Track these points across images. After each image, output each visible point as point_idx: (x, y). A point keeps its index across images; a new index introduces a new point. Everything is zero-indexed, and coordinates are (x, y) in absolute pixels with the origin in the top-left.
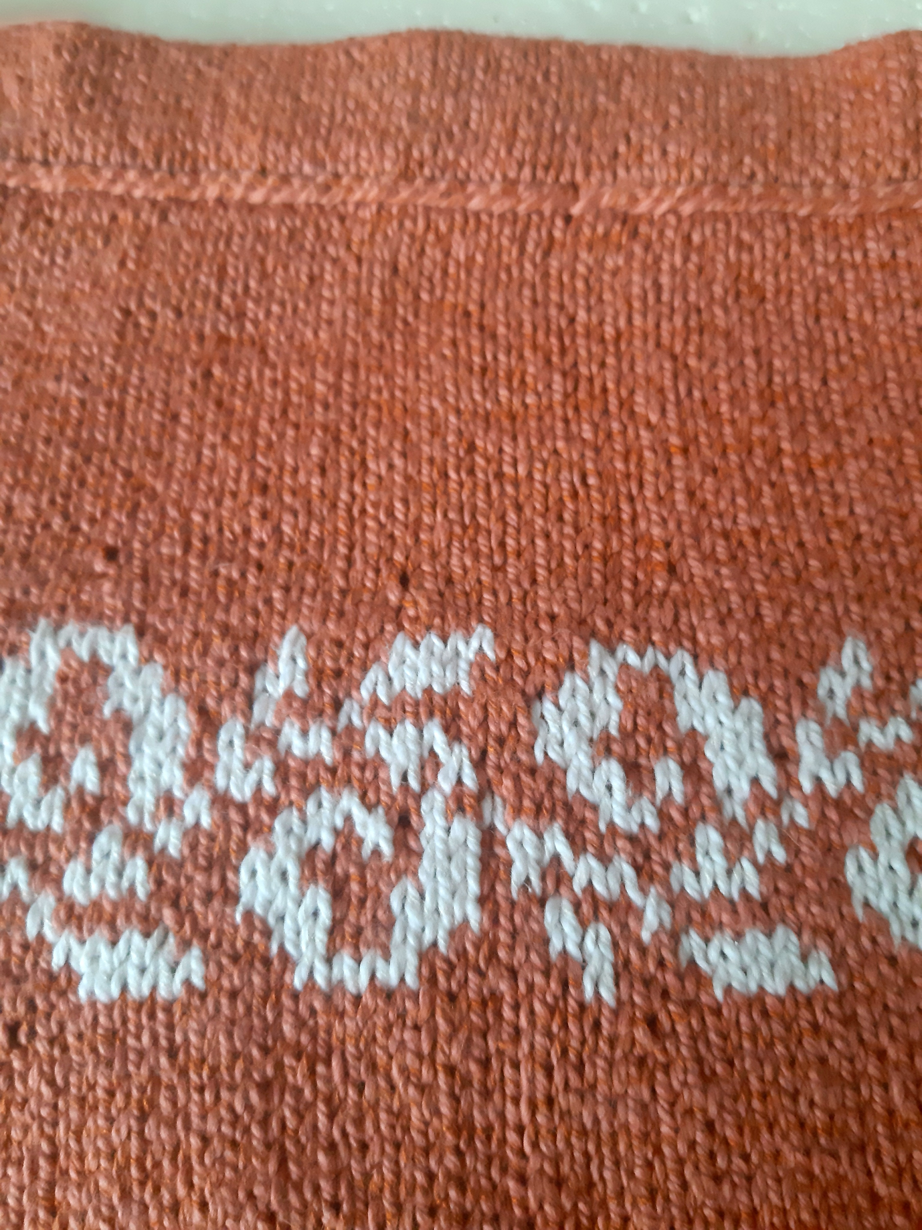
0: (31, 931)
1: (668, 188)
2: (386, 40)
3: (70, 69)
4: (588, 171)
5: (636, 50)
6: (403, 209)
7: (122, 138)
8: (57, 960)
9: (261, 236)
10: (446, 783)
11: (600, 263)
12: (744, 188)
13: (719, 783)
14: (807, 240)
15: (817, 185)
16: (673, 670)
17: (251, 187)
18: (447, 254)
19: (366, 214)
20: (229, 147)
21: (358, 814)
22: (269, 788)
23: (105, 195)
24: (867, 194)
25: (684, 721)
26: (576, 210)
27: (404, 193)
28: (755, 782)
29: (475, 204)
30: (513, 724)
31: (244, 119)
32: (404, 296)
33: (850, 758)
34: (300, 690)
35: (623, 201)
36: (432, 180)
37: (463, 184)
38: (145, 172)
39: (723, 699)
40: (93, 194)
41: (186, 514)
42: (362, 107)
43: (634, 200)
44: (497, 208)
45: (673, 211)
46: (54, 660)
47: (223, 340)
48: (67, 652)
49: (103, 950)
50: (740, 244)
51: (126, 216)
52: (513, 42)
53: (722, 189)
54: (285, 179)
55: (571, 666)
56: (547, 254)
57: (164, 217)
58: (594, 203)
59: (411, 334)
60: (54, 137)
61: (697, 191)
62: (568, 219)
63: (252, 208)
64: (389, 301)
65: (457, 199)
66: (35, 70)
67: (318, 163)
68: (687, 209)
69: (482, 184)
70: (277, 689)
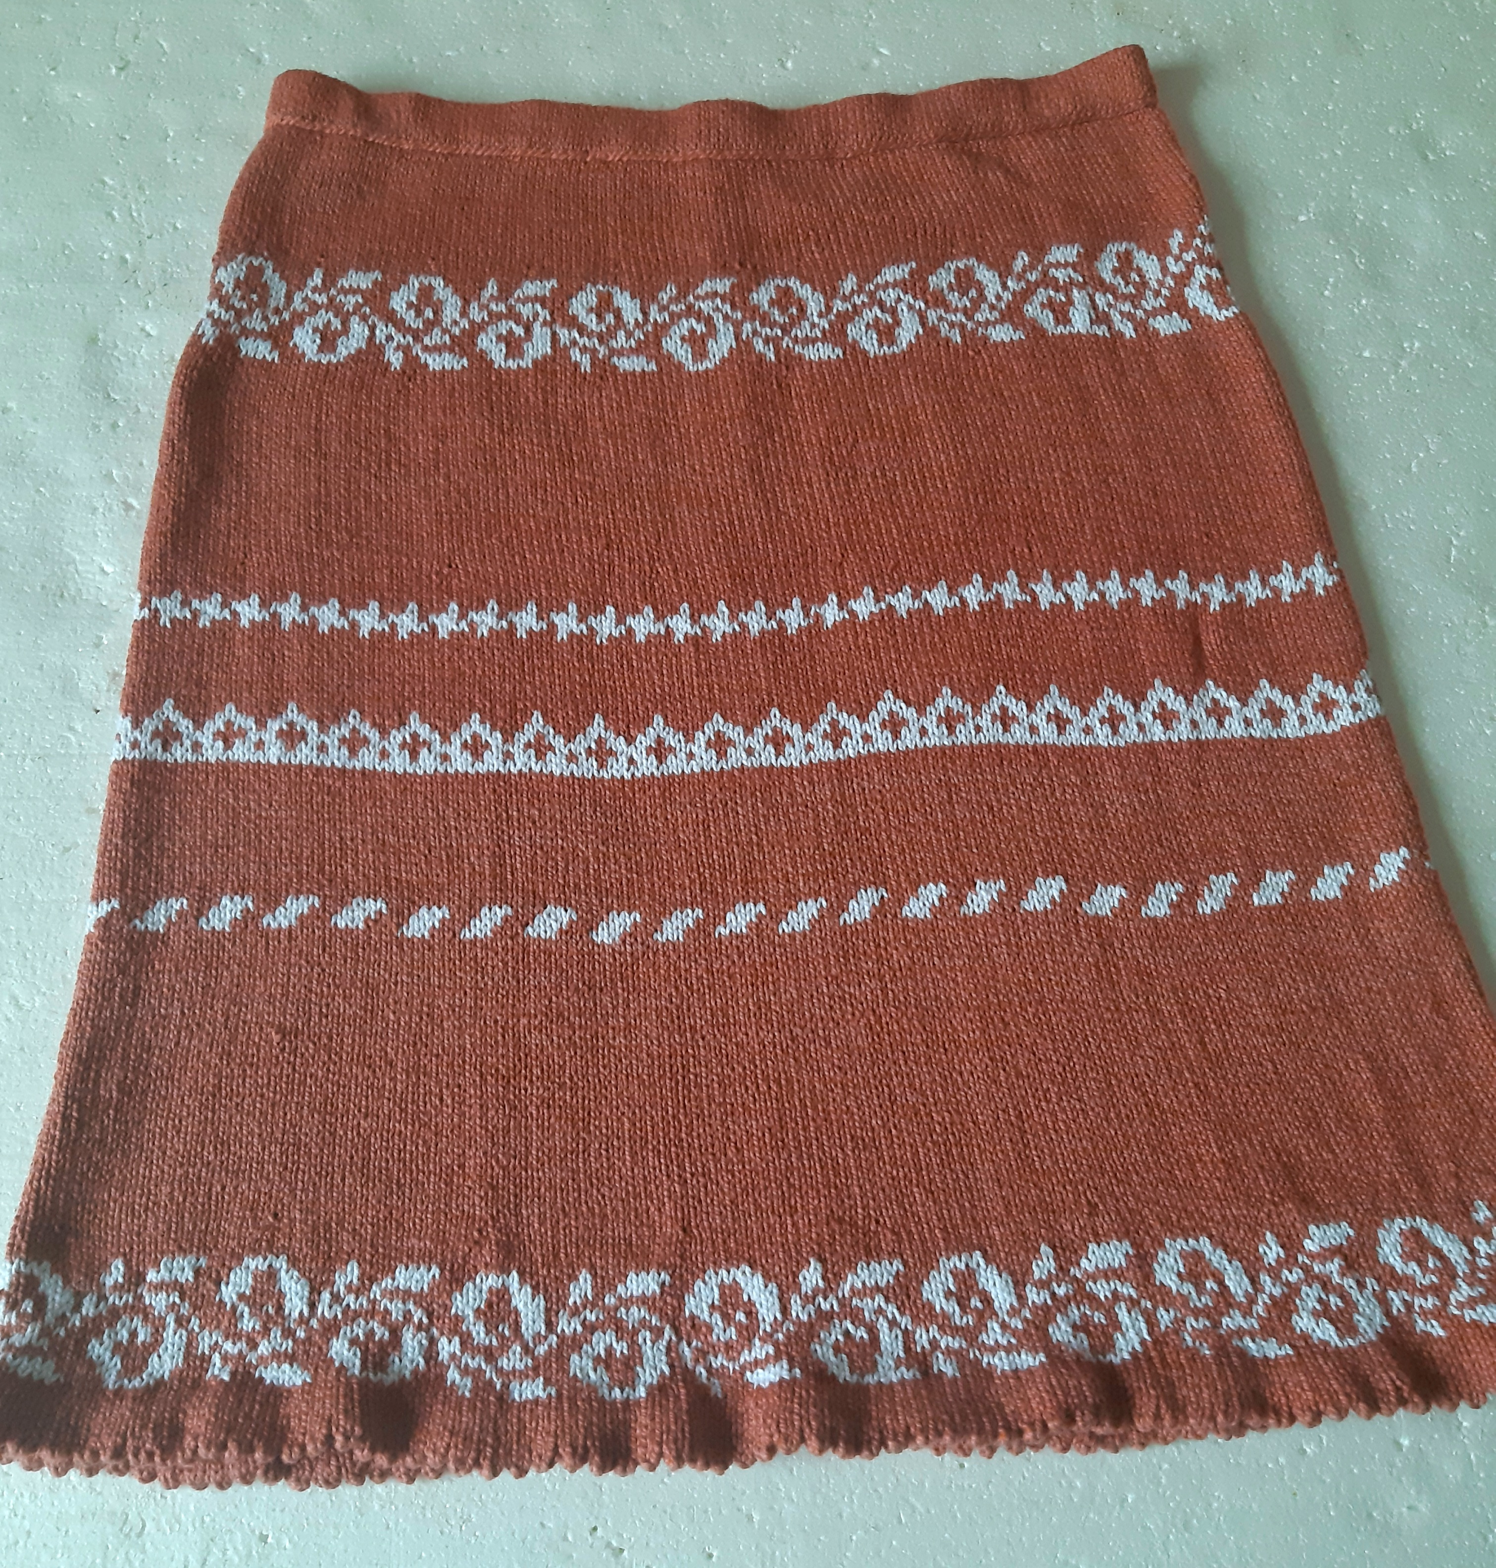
0: (414, 353)
1: (618, 152)
2: (523, 103)
3: (414, 109)
4: (591, 147)
5: (608, 108)
6: (529, 158)
7: (433, 132)
8: (423, 361)
9: (481, 166)
10: (541, 319)
11: (596, 177)
12: (644, 153)
13: (625, 321)
14: (666, 171)
15: (668, 151)
16: (614, 292)
17: (477, 150)
18: (544, 174)
19: (517, 160)
20: (470, 137)
21: (514, 326)
22: (486, 319)
23: (426, 151)
24: (684, 154)
25: (615, 304)
26: (588, 159)
27: (530, 153)
28: (636, 320)
29: (554, 156)
30: (562, 304)
31: (475, 127)
32: (529, 187)
33: (666, 315)
34: (495, 294)
35: (603, 156)
36: (538, 149)
37: (550, 150)
38: (441, 144)
39: (629, 298)
40: (422, 150)
41: (457, 248)
42: (515, 125)
43: (607, 157)
44: (562, 158)
45: (620, 160)
46: (417, 285)
47: (467, 199)
48: (421, 283)
49: (437, 358)
50: (644, 172)
51: (433, 159)
52: (566, 104)
53: (636, 152)
54: (489, 147)
55: (581, 289)
56: (578, 173)
57: (446, 160)
58: (594, 158)
59: (531, 198)
60: (409, 131)
61: (627, 153)
62: (586, 163)
63: (478, 157)
64: (524, 187)
65: (548, 155)
66: (402, 108)
67: (500, 142)
68: (625, 159)
69: (556, 151)
70: (487, 295)
